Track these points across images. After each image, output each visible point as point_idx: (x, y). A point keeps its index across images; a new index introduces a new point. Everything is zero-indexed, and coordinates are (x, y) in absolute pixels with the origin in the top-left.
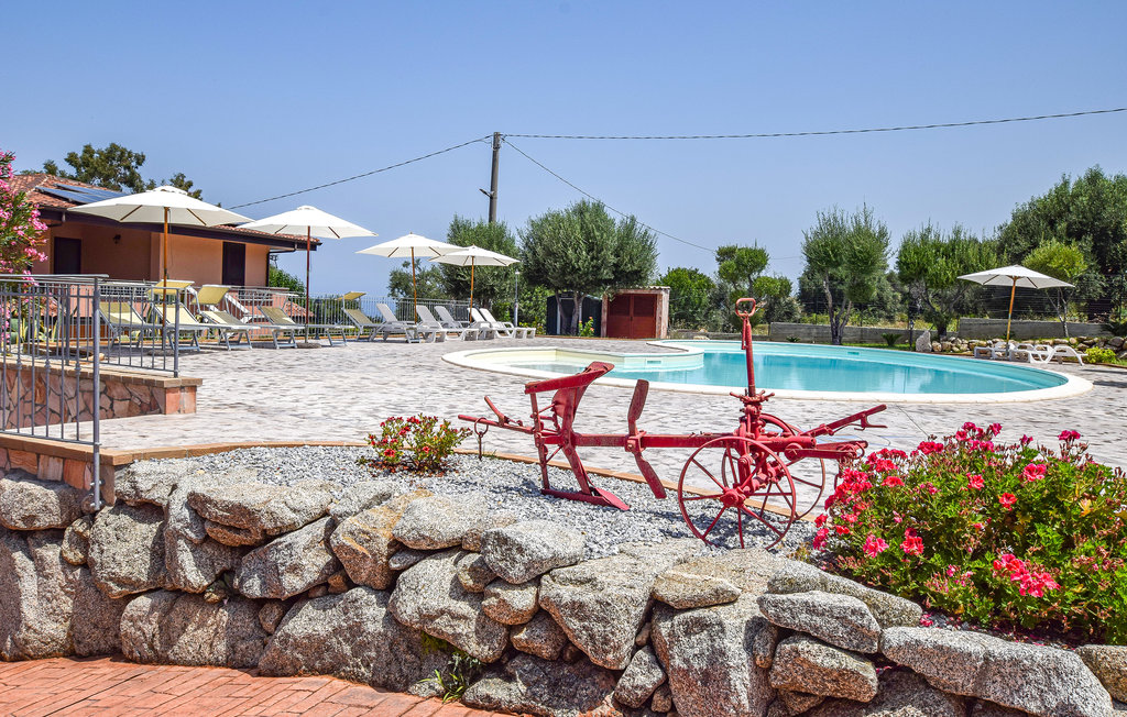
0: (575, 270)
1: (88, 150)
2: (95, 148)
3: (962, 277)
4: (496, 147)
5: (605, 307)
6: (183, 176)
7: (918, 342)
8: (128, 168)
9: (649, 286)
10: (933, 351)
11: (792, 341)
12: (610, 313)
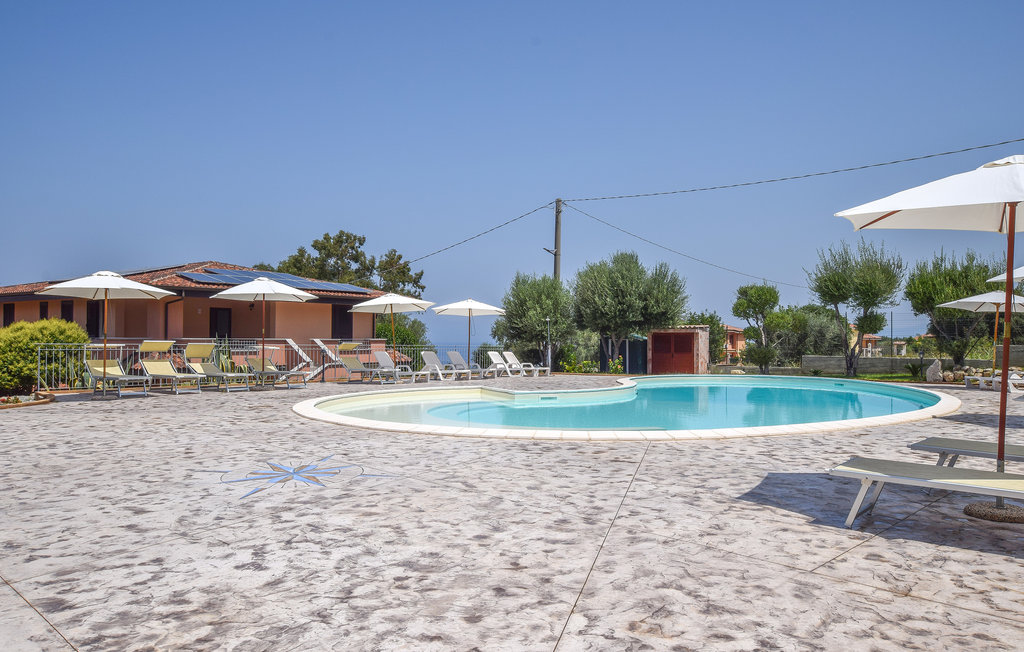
0: (603, 315)
1: (327, 237)
2: (331, 235)
3: (942, 305)
4: (558, 212)
5: (650, 346)
6: (395, 251)
7: (929, 373)
8: (353, 248)
9: (680, 326)
10: (944, 380)
11: (816, 373)
12: (655, 350)
